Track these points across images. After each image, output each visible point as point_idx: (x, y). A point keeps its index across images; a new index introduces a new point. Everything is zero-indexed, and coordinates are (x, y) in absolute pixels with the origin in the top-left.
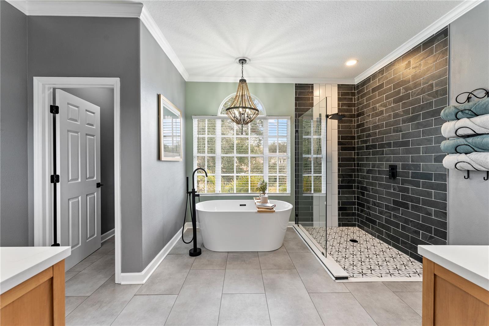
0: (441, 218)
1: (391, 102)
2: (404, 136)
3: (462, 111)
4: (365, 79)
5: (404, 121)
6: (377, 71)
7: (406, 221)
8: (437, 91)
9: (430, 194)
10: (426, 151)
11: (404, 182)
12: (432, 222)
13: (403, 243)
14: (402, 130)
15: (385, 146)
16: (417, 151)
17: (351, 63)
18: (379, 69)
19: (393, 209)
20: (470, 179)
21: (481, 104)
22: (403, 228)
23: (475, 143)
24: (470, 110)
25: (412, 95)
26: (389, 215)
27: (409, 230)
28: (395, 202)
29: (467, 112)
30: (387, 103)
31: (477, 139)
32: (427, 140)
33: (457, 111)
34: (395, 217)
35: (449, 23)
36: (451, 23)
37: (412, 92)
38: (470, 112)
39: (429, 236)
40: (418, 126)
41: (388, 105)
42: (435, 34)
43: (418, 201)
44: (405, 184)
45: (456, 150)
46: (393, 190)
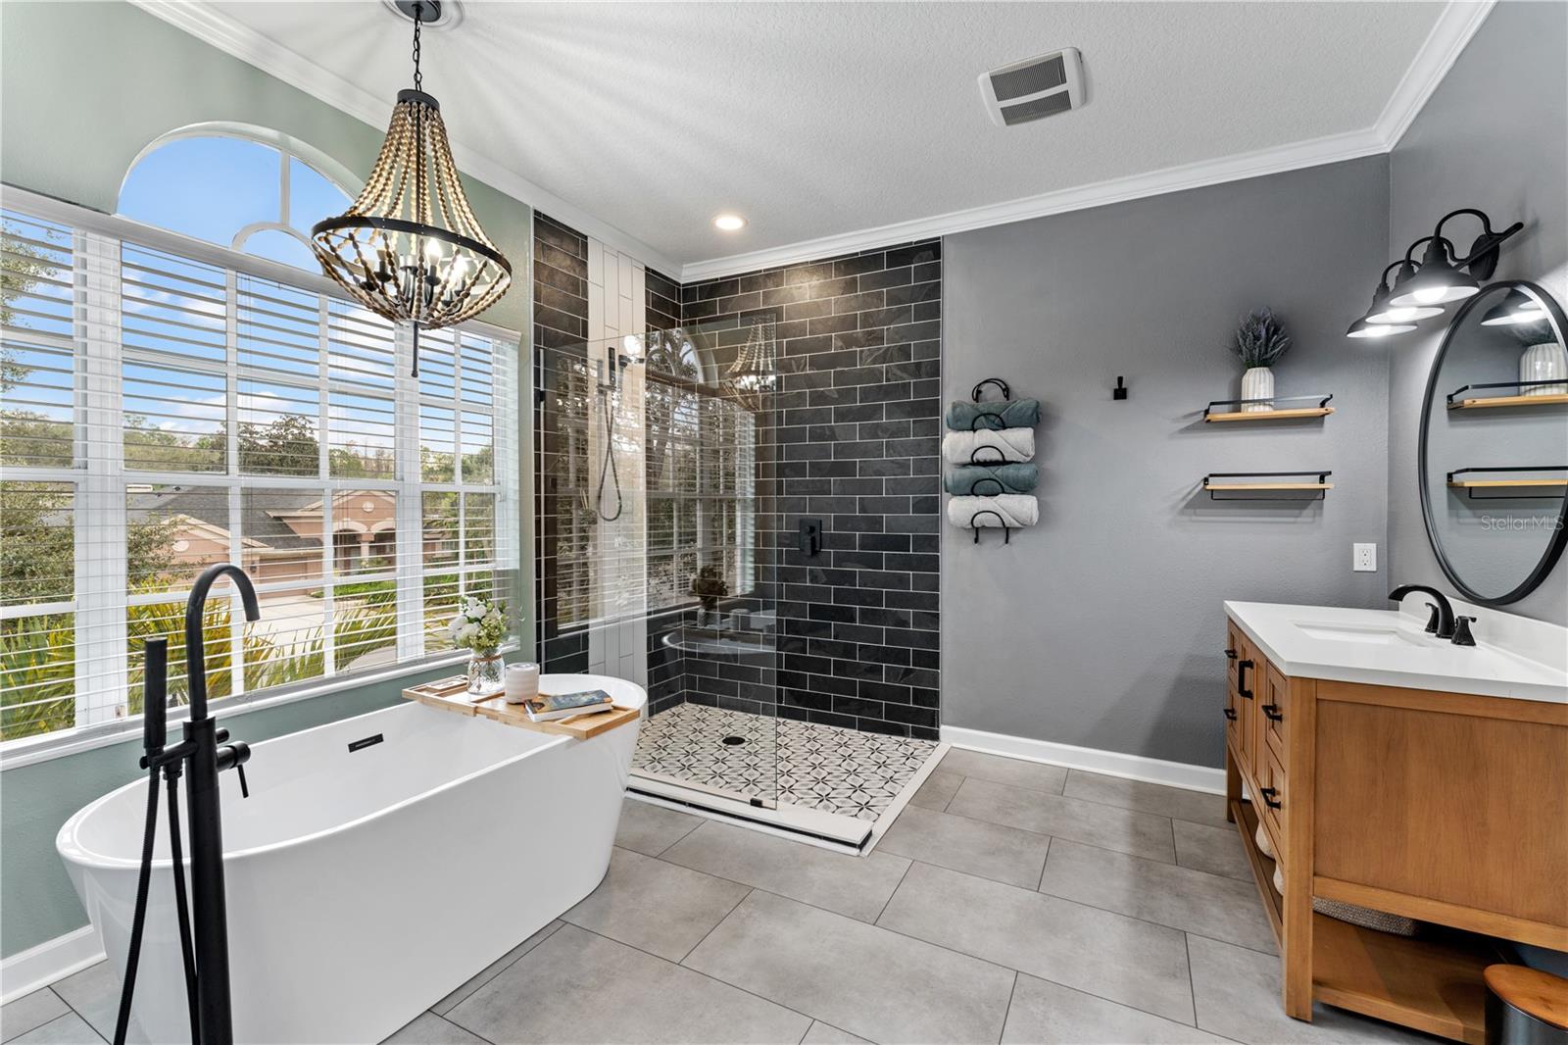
0: (928, 627)
1: (803, 361)
2: (840, 451)
3: (984, 415)
4: (717, 279)
5: (841, 416)
6: (761, 271)
7: (849, 651)
8: (918, 365)
9: (903, 581)
10: (896, 487)
11: (840, 560)
12: (908, 639)
13: (840, 704)
14: (837, 435)
15: (787, 471)
16: (876, 488)
17: (729, 223)
18: (767, 267)
19: (812, 629)
20: (980, 544)
21: (1016, 409)
22: (840, 668)
23: (1007, 477)
24: (998, 416)
25: (861, 358)
26: (801, 644)
27: (855, 670)
28: (816, 611)
29: (992, 418)
30: (793, 362)
31: (1010, 471)
32: (898, 463)
33: (978, 414)
34: (817, 646)
35: (943, 234)
36: (947, 236)
37: (862, 352)
38: (997, 421)
39: (902, 671)
40: (874, 431)
41: (794, 367)
42: (916, 243)
43: (876, 598)
44: (844, 564)
45: (973, 489)
46: (811, 581)
